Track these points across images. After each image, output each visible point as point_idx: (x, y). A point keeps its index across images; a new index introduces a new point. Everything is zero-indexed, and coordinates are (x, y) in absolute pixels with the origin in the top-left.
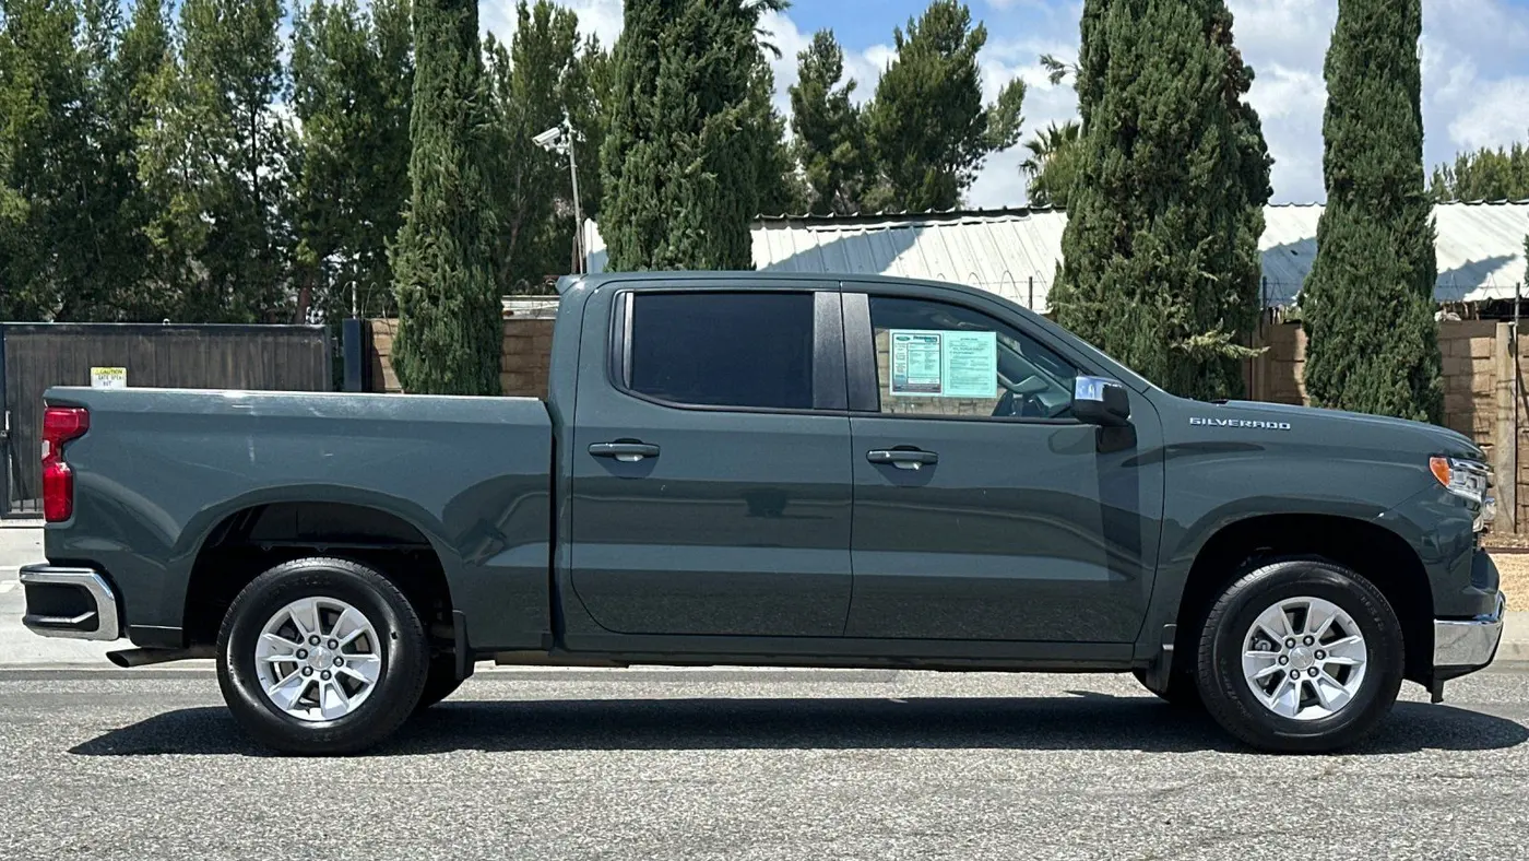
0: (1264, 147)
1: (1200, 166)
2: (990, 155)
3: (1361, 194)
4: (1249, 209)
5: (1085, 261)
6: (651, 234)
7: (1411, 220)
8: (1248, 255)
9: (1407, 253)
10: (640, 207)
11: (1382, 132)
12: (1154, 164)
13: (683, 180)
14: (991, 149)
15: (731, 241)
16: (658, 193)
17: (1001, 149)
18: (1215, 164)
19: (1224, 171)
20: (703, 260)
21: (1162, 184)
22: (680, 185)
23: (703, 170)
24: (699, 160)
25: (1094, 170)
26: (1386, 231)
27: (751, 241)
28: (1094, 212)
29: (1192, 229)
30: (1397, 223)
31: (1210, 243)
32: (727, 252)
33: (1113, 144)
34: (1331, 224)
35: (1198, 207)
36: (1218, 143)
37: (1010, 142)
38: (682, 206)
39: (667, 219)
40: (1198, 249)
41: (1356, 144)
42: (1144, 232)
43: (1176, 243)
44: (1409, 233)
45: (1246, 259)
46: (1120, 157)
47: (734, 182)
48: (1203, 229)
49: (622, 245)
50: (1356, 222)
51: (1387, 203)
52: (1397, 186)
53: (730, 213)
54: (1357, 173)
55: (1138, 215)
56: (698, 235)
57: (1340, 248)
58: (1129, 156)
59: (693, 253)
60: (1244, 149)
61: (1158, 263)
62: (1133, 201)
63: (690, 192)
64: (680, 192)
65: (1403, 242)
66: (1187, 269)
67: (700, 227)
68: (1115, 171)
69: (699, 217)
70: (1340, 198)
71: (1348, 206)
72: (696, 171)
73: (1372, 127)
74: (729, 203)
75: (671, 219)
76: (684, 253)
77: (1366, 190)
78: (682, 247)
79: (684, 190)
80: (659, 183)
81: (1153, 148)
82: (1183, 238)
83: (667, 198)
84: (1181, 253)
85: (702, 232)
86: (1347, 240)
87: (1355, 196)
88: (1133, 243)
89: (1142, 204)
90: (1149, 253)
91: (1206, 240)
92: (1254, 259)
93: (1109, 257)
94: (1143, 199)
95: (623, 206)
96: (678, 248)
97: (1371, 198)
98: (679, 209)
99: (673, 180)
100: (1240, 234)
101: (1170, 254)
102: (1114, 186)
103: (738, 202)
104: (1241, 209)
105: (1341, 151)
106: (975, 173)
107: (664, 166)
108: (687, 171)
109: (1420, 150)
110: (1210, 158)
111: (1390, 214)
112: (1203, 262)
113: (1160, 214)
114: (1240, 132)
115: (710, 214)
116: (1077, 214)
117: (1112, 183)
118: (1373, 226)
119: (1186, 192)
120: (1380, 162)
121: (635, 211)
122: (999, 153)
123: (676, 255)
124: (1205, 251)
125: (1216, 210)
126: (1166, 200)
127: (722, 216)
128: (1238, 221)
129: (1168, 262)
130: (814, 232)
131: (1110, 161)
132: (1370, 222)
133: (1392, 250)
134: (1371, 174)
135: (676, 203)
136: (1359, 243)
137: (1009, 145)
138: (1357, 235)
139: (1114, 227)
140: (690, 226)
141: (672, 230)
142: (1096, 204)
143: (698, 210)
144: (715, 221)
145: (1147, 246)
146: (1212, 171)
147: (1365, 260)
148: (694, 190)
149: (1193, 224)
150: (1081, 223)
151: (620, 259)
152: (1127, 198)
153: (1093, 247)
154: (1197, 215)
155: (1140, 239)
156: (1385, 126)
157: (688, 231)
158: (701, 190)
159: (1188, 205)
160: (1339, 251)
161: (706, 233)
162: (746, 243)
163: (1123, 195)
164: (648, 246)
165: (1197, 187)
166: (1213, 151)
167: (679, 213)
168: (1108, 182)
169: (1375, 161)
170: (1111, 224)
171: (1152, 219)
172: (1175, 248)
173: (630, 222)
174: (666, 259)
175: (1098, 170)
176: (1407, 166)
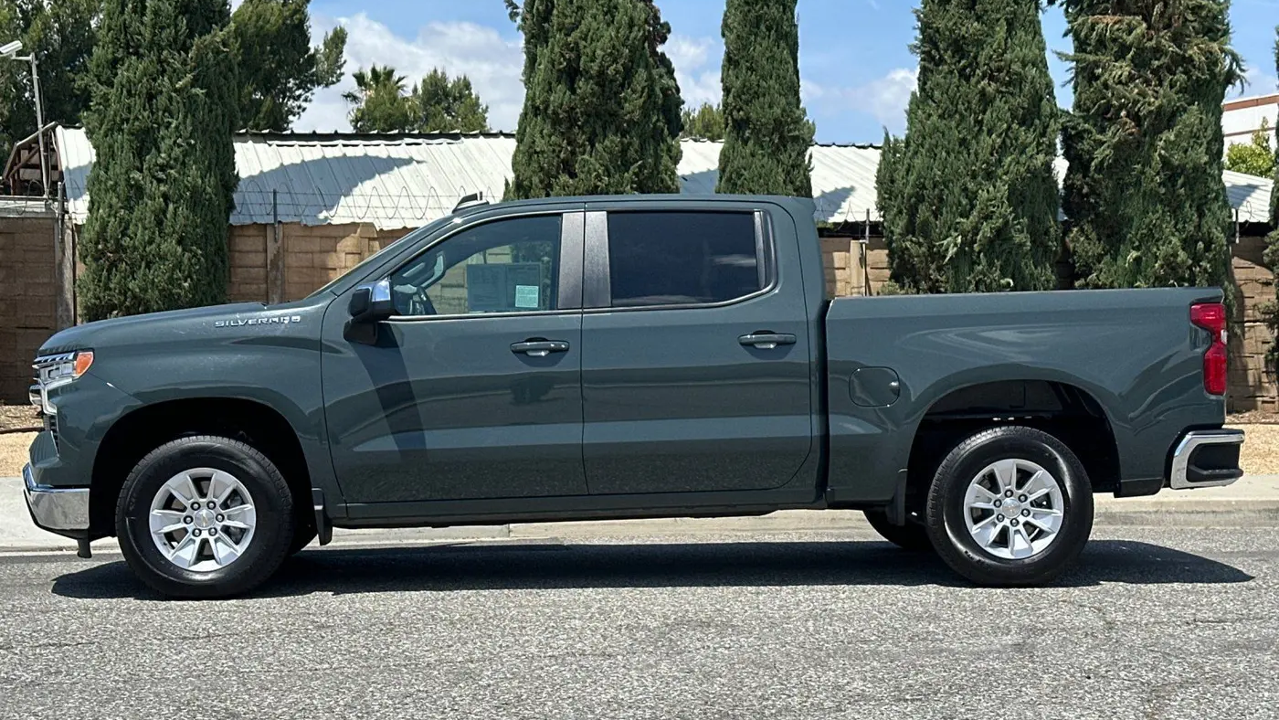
0: (678, 90)
1: (632, 104)
2: (318, 90)
3: (756, 132)
4: (669, 139)
5: (536, 180)
6: (143, 142)
7: (794, 154)
8: (671, 179)
9: (792, 183)
10: (132, 117)
11: (772, 82)
12: (595, 100)
13: (174, 94)
14: (319, 84)
15: (217, 151)
16: (151, 105)
17: (327, 85)
18: (644, 102)
19: (651, 107)
20: (194, 167)
21: (602, 117)
22: (170, 99)
23: (193, 86)
24: (189, 76)
25: (543, 102)
26: (775, 162)
27: (234, 152)
28: (543, 137)
29: (626, 155)
30: (784, 157)
31: (640, 167)
32: (214, 161)
33: (559, 82)
34: (731, 158)
35: (632, 138)
36: (646, 84)
37: (334, 80)
38: (173, 118)
39: (158, 129)
40: (631, 172)
41: (752, 91)
42: (586, 157)
43: (614, 168)
44: (793, 166)
45: (670, 183)
46: (565, 93)
47: (221, 98)
48: (635, 156)
49: (113, 152)
50: (753, 155)
51: (776, 141)
52: (783, 127)
53: (218, 126)
54: (753, 115)
55: (581, 142)
56: (189, 144)
57: (740, 176)
58: (573, 91)
59: (184, 161)
60: (665, 90)
61: (599, 183)
62: (576, 130)
63: (181, 105)
64: (171, 104)
65: (788, 173)
66: (622, 189)
67: (191, 137)
68: (562, 104)
69: (190, 129)
70: (738, 134)
71: (745, 142)
72: (186, 87)
73: (763, 77)
74: (217, 116)
75: (163, 128)
76: (176, 160)
77: (760, 130)
78: (173, 155)
79: (175, 104)
80: (151, 97)
81: (594, 86)
82: (619, 163)
83: (158, 110)
84: (617, 176)
85: (193, 142)
86: (745, 170)
87: (751, 134)
88: (577, 166)
89: (584, 133)
90: (590, 175)
91: (636, 165)
92: (675, 183)
93: (556, 177)
94: (585, 129)
95: (115, 115)
96: (169, 156)
97: (764, 136)
98: (170, 120)
99: (164, 94)
100: (663, 161)
101: (609, 176)
102: (561, 116)
103: (223, 116)
104: (664, 141)
105: (739, 96)
106: (304, 105)
107: (155, 80)
108: (177, 86)
109: (798, 98)
110: (641, 97)
111: (778, 148)
112: (635, 183)
113: (600, 142)
114: (661, 76)
115: (200, 126)
116: (527, 139)
117: (558, 114)
118: (766, 158)
119: (621, 124)
120: (770, 107)
121: (127, 120)
122: (325, 89)
123: (168, 162)
124: (635, 174)
125: (645, 141)
126: (604, 129)
127: (210, 128)
128: (662, 150)
129: (607, 183)
130: (274, 146)
131: (557, 95)
132: (764, 156)
133: (781, 178)
134: (764, 116)
135: (166, 114)
136: (756, 173)
137: (333, 83)
138: (754, 166)
139: (560, 152)
140: (181, 136)
141: (163, 138)
142: (545, 131)
143: (188, 121)
144: (204, 132)
145: (589, 168)
146: (642, 107)
147: (761, 186)
148: (184, 104)
149: (626, 151)
150: (530, 147)
151: (112, 163)
152: (570, 128)
153: (542, 169)
154: (630, 144)
155: (583, 163)
156: (774, 78)
157: (179, 141)
158: (191, 104)
159: (623, 136)
160: (739, 179)
161: (196, 143)
162: (232, 153)
163: (568, 125)
164: (140, 153)
165: (631, 120)
166: (642, 92)
167: (170, 123)
168: (554, 112)
169: (766, 106)
170: (557, 149)
171: (593, 146)
172: (613, 171)
173: (122, 130)
174: (158, 165)
175: (546, 103)
176: (791, 112)
